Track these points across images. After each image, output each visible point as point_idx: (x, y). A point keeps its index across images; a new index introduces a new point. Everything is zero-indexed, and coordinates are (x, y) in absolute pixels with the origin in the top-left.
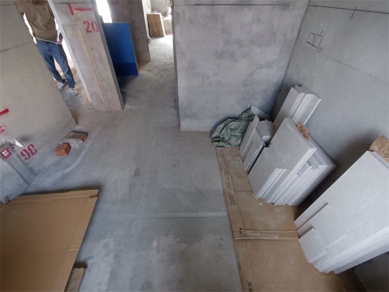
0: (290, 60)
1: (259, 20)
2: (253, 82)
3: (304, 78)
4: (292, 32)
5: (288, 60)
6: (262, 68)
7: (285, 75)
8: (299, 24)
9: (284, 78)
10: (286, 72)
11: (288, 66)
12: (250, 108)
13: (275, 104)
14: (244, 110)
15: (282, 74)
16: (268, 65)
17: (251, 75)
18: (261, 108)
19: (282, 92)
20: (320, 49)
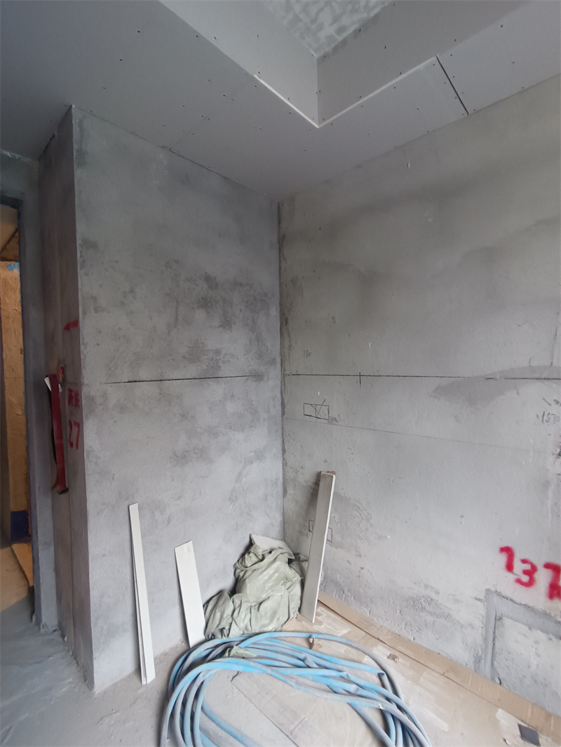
0: (283, 442)
1: (233, 396)
2: (244, 490)
3: (325, 461)
5: (280, 442)
6: (252, 463)
7: (285, 464)
8: (279, 396)
9: (284, 469)
10: (284, 459)
11: (284, 451)
12: (251, 540)
13: (284, 515)
14: (241, 550)
15: (279, 464)
16: (259, 456)
17: (239, 478)
18: (266, 534)
19: (290, 491)
20: (332, 421)
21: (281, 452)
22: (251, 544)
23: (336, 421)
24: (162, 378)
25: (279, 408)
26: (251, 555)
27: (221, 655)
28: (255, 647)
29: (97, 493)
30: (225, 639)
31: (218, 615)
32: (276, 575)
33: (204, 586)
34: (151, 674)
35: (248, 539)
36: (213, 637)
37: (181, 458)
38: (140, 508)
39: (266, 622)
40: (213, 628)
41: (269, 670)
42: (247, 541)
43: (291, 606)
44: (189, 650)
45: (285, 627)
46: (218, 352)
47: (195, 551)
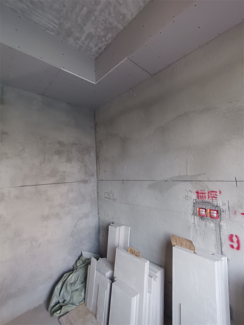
1: (72, 190)
3: (113, 218)
4: (94, 194)
5: (97, 209)
6: (82, 219)
8: (96, 189)
9: (99, 222)
10: (99, 217)
11: (99, 213)
13: (99, 242)
14: (76, 258)
15: (97, 219)
16: (86, 216)
17: (76, 226)
18: (89, 251)
19: (101, 231)
20: (114, 200)
22: (81, 255)
24: (37, 184)
25: (96, 194)
26: (80, 260)
37: (46, 218)
46: (64, 172)
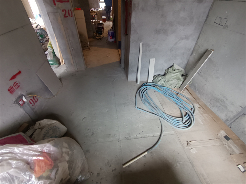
0: (200, 34)
1: (185, 9)
2: (176, 49)
4: (203, 17)
6: (183, 40)
7: (196, 44)
8: (207, 12)
9: (195, 45)
10: (197, 41)
11: (198, 38)
12: (173, 65)
13: (188, 62)
14: (169, 66)
15: (194, 43)
16: (187, 38)
17: (176, 44)
18: (179, 65)
19: (194, 54)
20: (226, 27)
21: (197, 38)
22: (173, 66)
23: (227, 27)
25: (205, 18)
26: (171, 68)
27: (154, 86)
28: (163, 88)
29: (133, 37)
30: (156, 84)
31: (156, 79)
32: (176, 76)
33: (155, 71)
34: (138, 83)
35: (172, 64)
36: (154, 83)
37: (158, 32)
38: (143, 44)
39: (168, 85)
40: (154, 81)
41: (163, 94)
42: (172, 65)
43: (177, 85)
44: (148, 83)
45: (172, 89)
47: (155, 61)
